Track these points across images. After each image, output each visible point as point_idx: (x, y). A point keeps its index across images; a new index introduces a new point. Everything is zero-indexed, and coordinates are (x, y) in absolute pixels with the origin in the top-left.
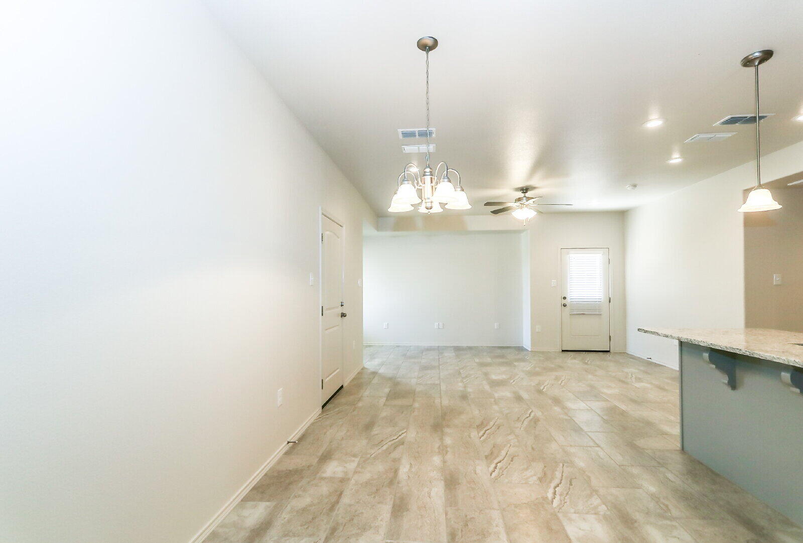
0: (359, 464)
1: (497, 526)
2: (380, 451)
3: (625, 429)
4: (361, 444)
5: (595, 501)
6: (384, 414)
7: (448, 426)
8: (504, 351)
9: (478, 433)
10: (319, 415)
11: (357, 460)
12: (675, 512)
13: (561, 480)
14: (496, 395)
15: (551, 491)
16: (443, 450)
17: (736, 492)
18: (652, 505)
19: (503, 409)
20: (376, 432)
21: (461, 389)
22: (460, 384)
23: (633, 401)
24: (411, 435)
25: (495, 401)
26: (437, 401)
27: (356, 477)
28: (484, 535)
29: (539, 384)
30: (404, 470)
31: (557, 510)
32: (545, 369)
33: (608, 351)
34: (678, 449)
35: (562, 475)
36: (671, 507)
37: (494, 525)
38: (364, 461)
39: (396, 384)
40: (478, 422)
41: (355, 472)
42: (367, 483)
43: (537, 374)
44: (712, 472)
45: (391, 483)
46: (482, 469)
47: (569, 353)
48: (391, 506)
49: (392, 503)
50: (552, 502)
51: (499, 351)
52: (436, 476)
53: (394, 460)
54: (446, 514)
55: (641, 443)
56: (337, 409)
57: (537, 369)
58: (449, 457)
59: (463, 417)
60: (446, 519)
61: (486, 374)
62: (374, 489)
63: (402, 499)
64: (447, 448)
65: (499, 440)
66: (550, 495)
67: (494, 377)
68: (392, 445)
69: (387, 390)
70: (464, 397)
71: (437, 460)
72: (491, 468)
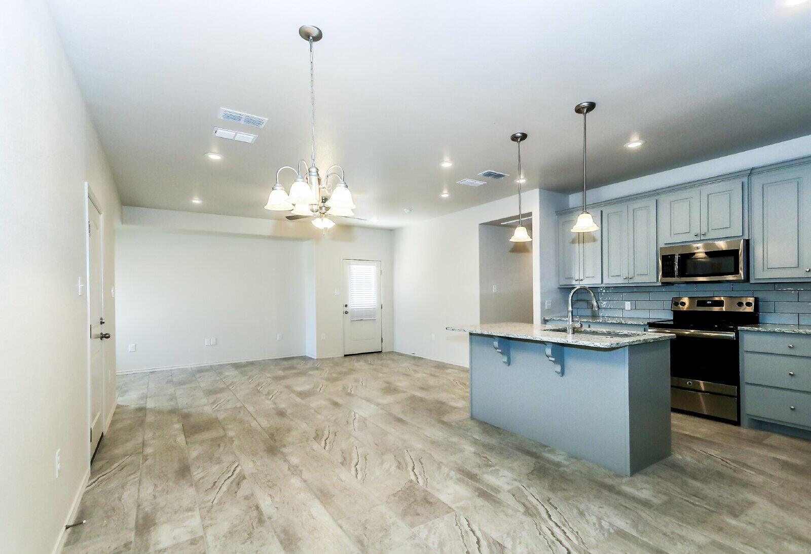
0: (203, 518)
1: (390, 518)
2: (221, 494)
3: (430, 410)
4: (187, 494)
5: (445, 470)
6: (194, 454)
7: (284, 446)
8: (290, 362)
9: (320, 444)
10: (90, 479)
11: (197, 513)
12: (493, 460)
13: (413, 463)
14: (313, 405)
15: (412, 473)
16: (295, 470)
17: (512, 436)
18: (478, 460)
19: (329, 417)
20: (199, 476)
21: (272, 406)
22: (268, 402)
23: (423, 389)
24: (248, 466)
25: (315, 411)
26: (254, 424)
27: (210, 532)
28: (386, 529)
29: (344, 388)
30: (266, 505)
31: (425, 487)
32: (340, 373)
33: (381, 352)
34: (469, 417)
35: (412, 459)
36: (488, 457)
37: (388, 517)
38: (208, 512)
39: (186, 416)
40: (313, 435)
41: (205, 528)
42: (231, 533)
43: (336, 379)
44: (495, 427)
45: (261, 521)
46: (346, 475)
47: (351, 357)
48: (278, 544)
49: (276, 540)
50: (418, 482)
51: (285, 363)
52: (307, 497)
53: (247, 498)
54: (341, 527)
55: (446, 418)
56: (116, 465)
57: (334, 375)
58: (306, 475)
59: (293, 433)
60: (344, 531)
61: (288, 387)
62: (246, 535)
63: (285, 531)
64: (298, 467)
65: (344, 445)
66: (413, 478)
67: (299, 389)
68: (232, 483)
69: (178, 426)
70: (281, 414)
71: (295, 481)
72: (353, 472)
